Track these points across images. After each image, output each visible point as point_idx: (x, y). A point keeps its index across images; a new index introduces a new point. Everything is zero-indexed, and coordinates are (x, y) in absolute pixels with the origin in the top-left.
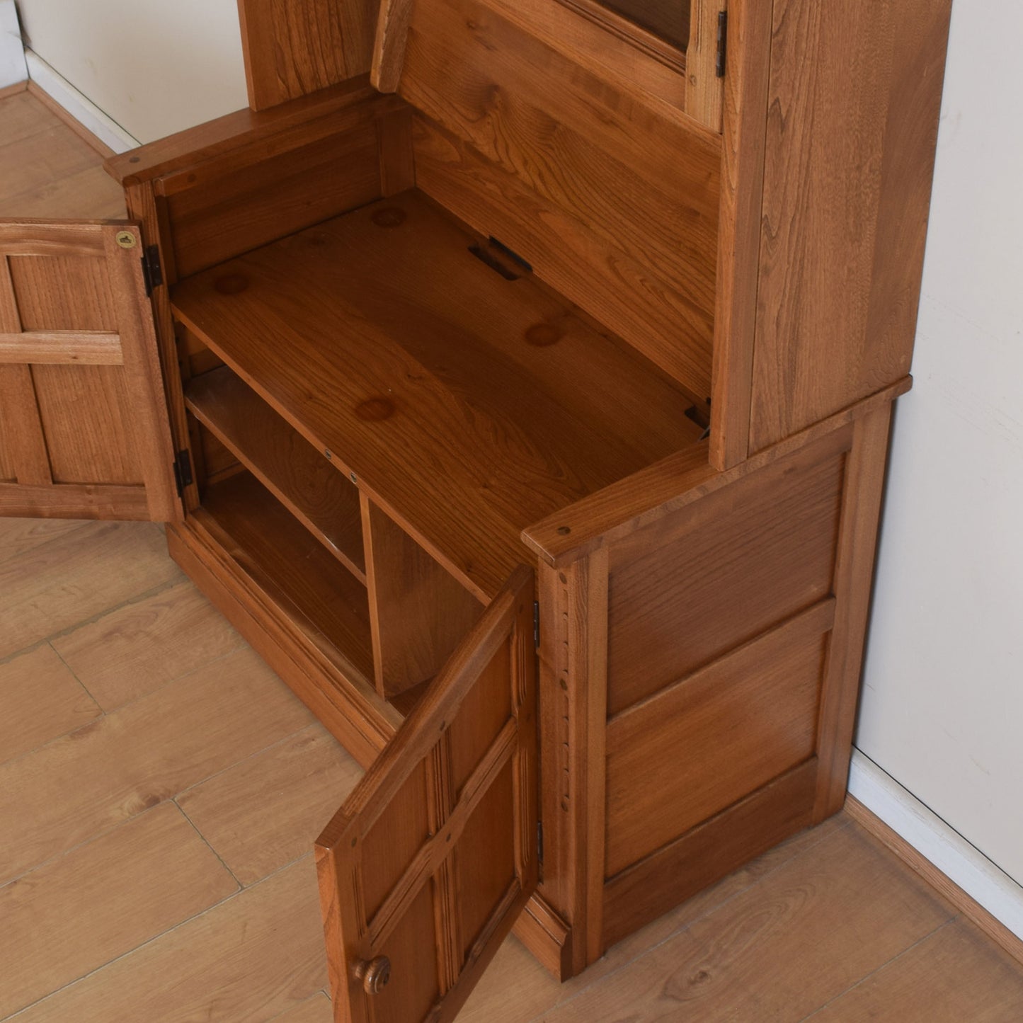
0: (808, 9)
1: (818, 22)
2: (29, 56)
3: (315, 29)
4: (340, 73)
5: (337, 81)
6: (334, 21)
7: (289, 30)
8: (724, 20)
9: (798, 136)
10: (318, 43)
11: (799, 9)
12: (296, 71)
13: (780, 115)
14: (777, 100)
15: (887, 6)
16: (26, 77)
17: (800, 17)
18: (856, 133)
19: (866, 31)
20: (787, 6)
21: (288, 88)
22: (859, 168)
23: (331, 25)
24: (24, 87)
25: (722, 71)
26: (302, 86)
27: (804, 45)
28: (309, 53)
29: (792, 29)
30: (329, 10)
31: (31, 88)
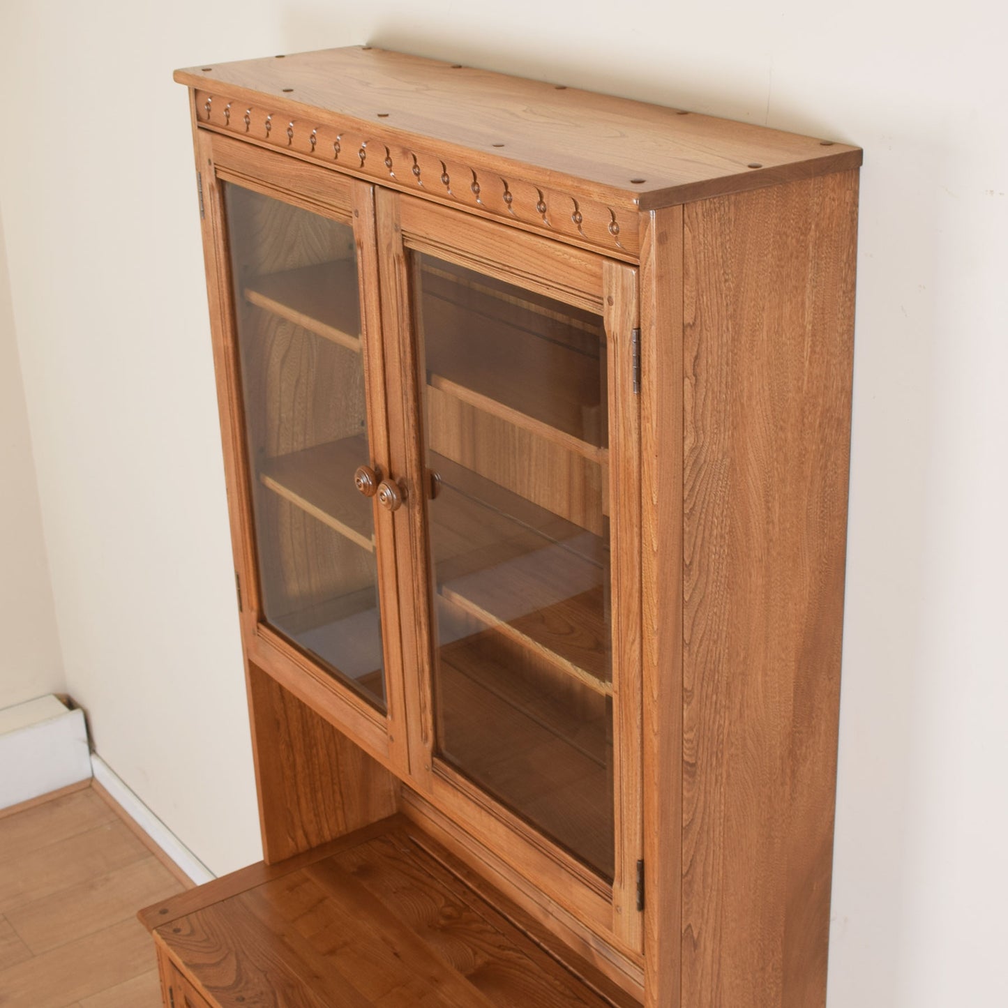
0: (712, 852)
1: (721, 861)
2: (93, 757)
3: (320, 795)
4: (341, 829)
5: (338, 836)
6: (336, 788)
7: (298, 798)
8: (641, 867)
9: (709, 951)
10: (323, 807)
11: (704, 853)
12: (304, 831)
13: (693, 937)
14: (689, 926)
15: (779, 841)
16: (90, 775)
17: (706, 859)
18: (759, 942)
19: (763, 862)
20: (694, 852)
21: (296, 844)
22: (763, 969)
23: (334, 792)
24: (88, 783)
25: (642, 906)
26: (309, 843)
27: (710, 880)
28: (315, 815)
29: (699, 869)
30: (332, 779)
31: (94, 784)
